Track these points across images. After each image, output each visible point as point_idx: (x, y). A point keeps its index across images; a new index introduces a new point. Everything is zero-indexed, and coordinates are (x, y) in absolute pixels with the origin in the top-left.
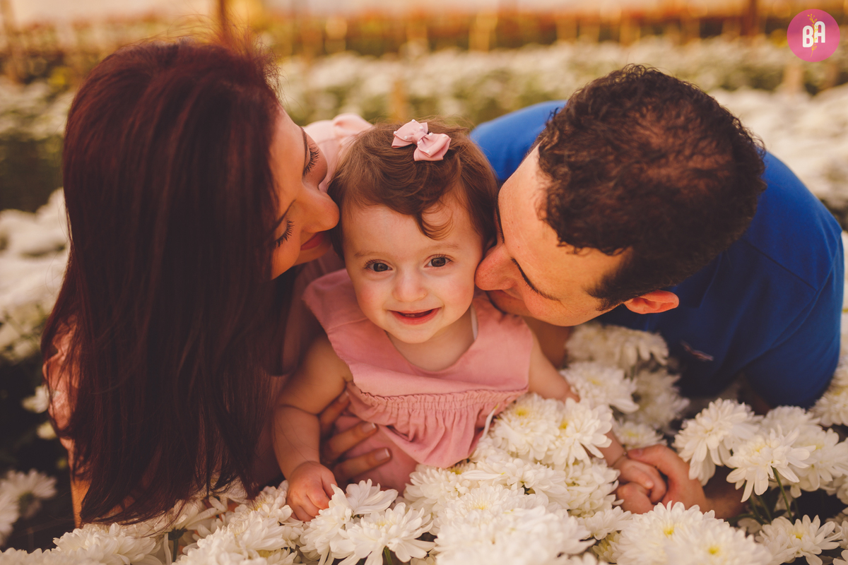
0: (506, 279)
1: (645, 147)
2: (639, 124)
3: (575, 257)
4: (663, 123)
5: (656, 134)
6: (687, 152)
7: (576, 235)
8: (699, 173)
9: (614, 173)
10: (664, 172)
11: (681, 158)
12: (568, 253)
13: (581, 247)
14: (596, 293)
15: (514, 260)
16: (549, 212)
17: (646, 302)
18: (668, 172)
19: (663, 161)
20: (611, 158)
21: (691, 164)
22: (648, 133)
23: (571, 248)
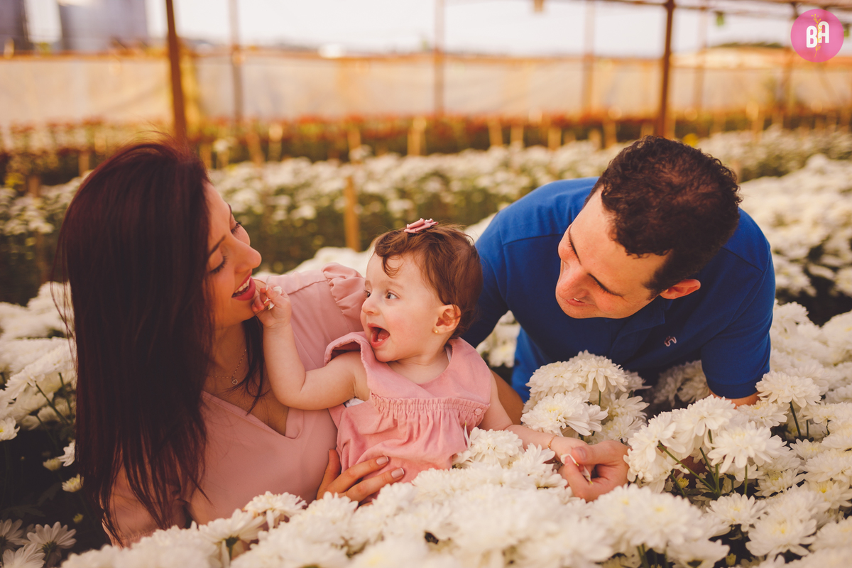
0: (582, 290)
1: (670, 184)
2: (662, 171)
3: (639, 260)
4: (677, 168)
5: (675, 176)
6: (696, 184)
7: (639, 245)
8: (706, 195)
9: (654, 204)
10: (685, 198)
11: (693, 189)
12: (634, 259)
13: (642, 253)
14: (649, 285)
15: (590, 275)
16: (618, 234)
17: (677, 290)
18: (686, 198)
19: (683, 191)
20: (651, 194)
21: (699, 191)
22: (669, 176)
23: (635, 255)
